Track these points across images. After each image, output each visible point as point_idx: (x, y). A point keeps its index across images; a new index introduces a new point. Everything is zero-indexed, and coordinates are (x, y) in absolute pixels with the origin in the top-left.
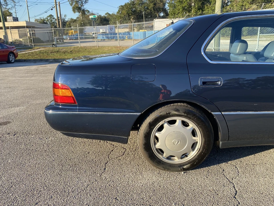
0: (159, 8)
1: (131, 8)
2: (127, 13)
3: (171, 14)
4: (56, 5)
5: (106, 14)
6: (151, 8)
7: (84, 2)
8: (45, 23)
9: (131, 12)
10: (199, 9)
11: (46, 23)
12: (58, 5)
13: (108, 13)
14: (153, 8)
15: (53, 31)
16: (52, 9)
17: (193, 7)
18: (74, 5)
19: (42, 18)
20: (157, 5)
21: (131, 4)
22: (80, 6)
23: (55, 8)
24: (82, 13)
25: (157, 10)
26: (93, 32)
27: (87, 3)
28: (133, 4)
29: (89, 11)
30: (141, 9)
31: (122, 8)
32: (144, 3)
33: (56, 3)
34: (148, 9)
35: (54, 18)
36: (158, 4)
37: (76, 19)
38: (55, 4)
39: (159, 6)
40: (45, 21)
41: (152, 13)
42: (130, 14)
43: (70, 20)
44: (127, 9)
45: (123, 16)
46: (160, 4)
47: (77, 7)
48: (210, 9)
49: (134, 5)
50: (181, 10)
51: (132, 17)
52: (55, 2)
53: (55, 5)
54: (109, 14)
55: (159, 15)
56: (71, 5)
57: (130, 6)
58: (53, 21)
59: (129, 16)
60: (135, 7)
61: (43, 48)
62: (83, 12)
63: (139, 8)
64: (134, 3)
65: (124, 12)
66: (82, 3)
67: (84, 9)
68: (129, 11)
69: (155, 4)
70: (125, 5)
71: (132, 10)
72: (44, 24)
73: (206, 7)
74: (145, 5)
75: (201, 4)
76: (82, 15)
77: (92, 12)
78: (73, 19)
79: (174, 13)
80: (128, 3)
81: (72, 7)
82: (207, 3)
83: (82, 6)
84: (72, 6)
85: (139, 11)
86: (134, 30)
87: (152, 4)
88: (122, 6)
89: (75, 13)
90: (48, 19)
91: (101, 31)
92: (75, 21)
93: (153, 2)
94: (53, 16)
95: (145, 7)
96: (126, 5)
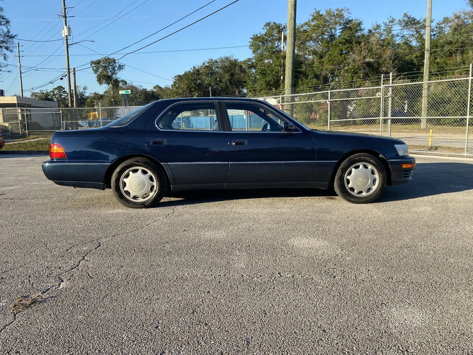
0: (239, 82)
1: (194, 80)
2: (188, 87)
4: (69, 72)
5: (155, 87)
6: (226, 82)
7: (117, 68)
8: (49, 100)
9: (193, 85)
11: (51, 100)
12: (73, 73)
13: (157, 86)
14: (230, 80)
15: (61, 112)
16: (62, 79)
17: (281, 82)
18: (101, 72)
19: (44, 92)
20: (236, 77)
21: (194, 74)
22: (110, 74)
23: (67, 77)
24: (113, 85)
25: (236, 84)
27: (122, 70)
28: (197, 74)
29: (126, 82)
30: (210, 81)
31: (180, 78)
32: (215, 73)
33: (69, 69)
34: (221, 81)
35: (65, 92)
36: (237, 74)
37: (103, 93)
38: (67, 70)
39: (239, 78)
40: (49, 95)
41: (227, 87)
42: (193, 89)
43: (92, 95)
44: (187, 81)
45: (181, 91)
46: (241, 75)
47: (105, 76)
49: (200, 74)
51: (196, 94)
52: (67, 67)
53: (67, 73)
54: (161, 87)
55: (239, 92)
56: (96, 71)
57: (192, 77)
58: (63, 97)
59: (191, 91)
60: (201, 79)
61: (43, 137)
62: (116, 84)
63: (207, 80)
64: (199, 71)
65: (184, 85)
66: (114, 69)
67: (117, 79)
68: (191, 84)
69: (232, 75)
70: (184, 75)
71: (195, 84)
72: (47, 102)
74: (217, 76)
76: (113, 89)
77: (131, 83)
78: (98, 94)
80: (190, 71)
81: (96, 75)
83: (113, 74)
84: (96, 73)
86: (200, 114)
87: (228, 74)
88: (179, 76)
89: (101, 84)
90: (55, 92)
92: (100, 97)
93: (229, 71)
94: (64, 88)
95: (216, 79)
96: (186, 74)
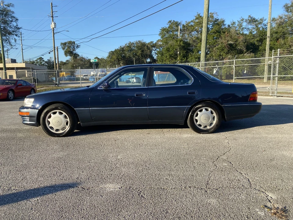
0: (147, 55)
1: (121, 54)
2: (117, 58)
3: (160, 60)
4: (55, 49)
5: (95, 58)
6: (139, 55)
7: (76, 47)
9: (120, 57)
10: (184, 57)
12: (57, 49)
14: (141, 54)
15: (57, 72)
16: (49, 53)
17: (178, 55)
18: (66, 49)
19: (32, 61)
20: (145, 52)
22: (72, 50)
23: (53, 52)
24: (74, 57)
25: (144, 56)
26: (83, 75)
27: (79, 48)
28: (122, 51)
29: (79, 55)
30: (130, 54)
31: (112, 53)
32: (133, 50)
33: (55, 47)
34: (136, 55)
35: (44, 61)
36: (146, 51)
39: (146, 53)
40: (34, 63)
41: (139, 58)
42: (120, 59)
44: (117, 54)
45: (113, 60)
46: (147, 51)
47: (69, 51)
48: (193, 57)
49: (124, 51)
50: (168, 57)
51: (122, 62)
52: (53, 46)
53: (53, 50)
54: (98, 58)
55: (146, 61)
56: (63, 49)
57: (119, 52)
58: (42, 63)
59: (119, 60)
60: (125, 53)
61: (46, 87)
62: (75, 56)
63: (128, 54)
64: (123, 49)
65: (115, 57)
66: (74, 47)
67: (76, 53)
68: (119, 56)
69: (143, 51)
70: (114, 51)
73: (190, 55)
75: (185, 53)
76: (74, 59)
77: (82, 56)
78: (62, 62)
79: (162, 60)
80: (118, 49)
81: (64, 51)
82: (191, 52)
83: (73, 50)
84: (64, 50)
85: (128, 56)
87: (140, 51)
88: (112, 52)
89: (66, 56)
90: (38, 61)
91: (92, 73)
92: (64, 64)
93: (141, 49)
94: (43, 59)
95: (133, 53)
96: (116, 51)
